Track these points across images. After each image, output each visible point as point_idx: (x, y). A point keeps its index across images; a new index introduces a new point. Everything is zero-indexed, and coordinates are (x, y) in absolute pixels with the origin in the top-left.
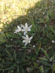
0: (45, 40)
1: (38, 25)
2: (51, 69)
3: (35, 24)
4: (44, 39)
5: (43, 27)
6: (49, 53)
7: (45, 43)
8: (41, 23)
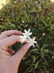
0: (37, 31)
1: (30, 14)
2: (40, 56)
3: (28, 13)
4: (36, 29)
5: (35, 17)
6: (39, 43)
7: (37, 34)
8: (33, 12)
